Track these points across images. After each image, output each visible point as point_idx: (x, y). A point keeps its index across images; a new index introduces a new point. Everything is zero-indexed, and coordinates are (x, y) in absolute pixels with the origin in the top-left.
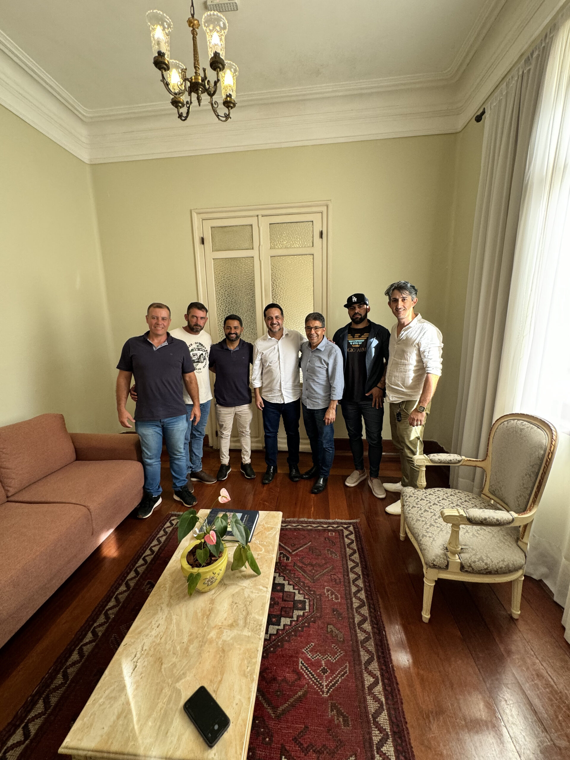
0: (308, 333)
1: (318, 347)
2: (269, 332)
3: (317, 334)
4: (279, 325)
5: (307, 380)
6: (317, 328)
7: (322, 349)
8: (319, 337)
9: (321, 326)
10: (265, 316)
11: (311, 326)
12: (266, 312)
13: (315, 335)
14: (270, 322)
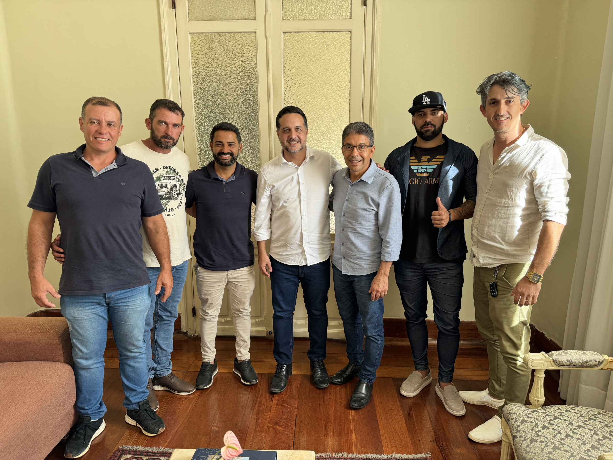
0: (348, 154)
1: (363, 178)
2: (283, 152)
3: (362, 156)
4: (300, 141)
5: (343, 230)
6: (362, 148)
7: (370, 181)
8: (365, 161)
9: (368, 144)
10: (278, 125)
11: (354, 143)
12: (281, 120)
13: (359, 158)
14: (286, 137)
